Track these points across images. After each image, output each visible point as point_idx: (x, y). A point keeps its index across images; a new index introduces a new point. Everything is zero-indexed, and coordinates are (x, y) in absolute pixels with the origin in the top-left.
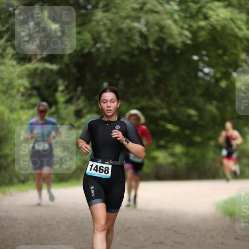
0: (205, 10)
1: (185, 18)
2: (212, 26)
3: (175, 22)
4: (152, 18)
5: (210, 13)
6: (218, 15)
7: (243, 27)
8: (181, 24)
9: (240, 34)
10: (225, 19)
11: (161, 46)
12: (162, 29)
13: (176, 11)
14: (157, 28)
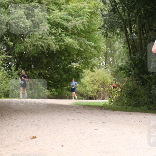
0: (63, 39)
1: (57, 41)
2: (66, 44)
3: (53, 42)
4: (45, 41)
5: (65, 40)
6: (68, 40)
7: (77, 45)
8: (55, 43)
9: (76, 48)
10: (70, 42)
11: (49, 51)
12: (49, 45)
13: (54, 39)
14: (47, 45)
